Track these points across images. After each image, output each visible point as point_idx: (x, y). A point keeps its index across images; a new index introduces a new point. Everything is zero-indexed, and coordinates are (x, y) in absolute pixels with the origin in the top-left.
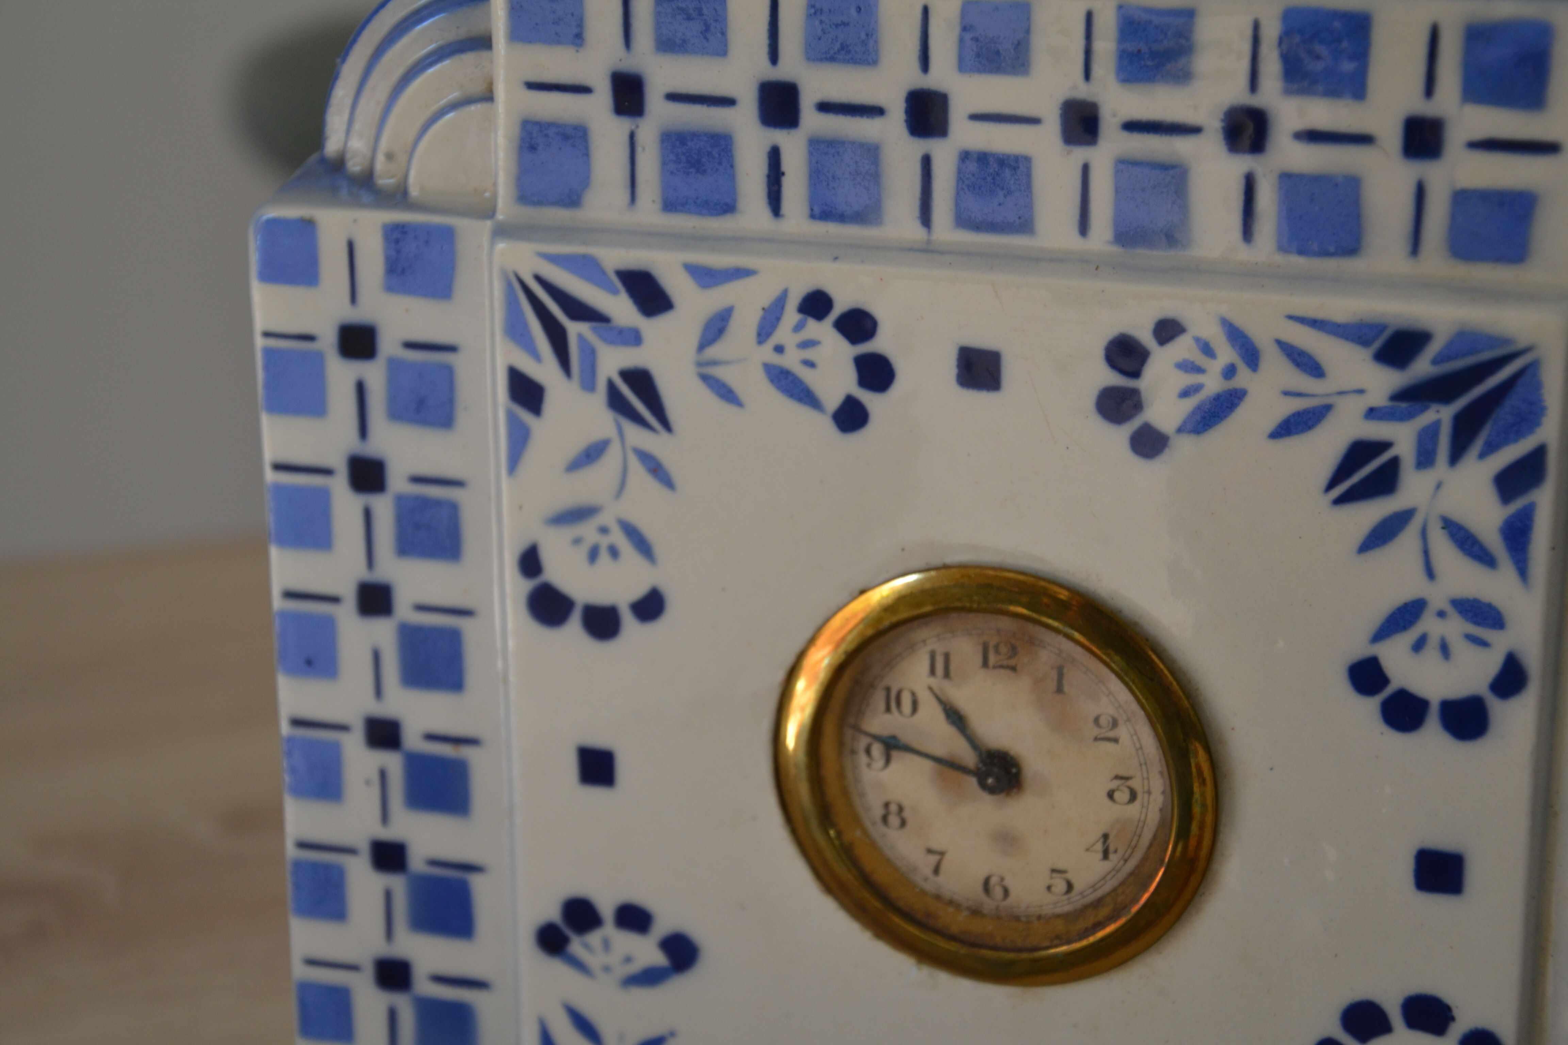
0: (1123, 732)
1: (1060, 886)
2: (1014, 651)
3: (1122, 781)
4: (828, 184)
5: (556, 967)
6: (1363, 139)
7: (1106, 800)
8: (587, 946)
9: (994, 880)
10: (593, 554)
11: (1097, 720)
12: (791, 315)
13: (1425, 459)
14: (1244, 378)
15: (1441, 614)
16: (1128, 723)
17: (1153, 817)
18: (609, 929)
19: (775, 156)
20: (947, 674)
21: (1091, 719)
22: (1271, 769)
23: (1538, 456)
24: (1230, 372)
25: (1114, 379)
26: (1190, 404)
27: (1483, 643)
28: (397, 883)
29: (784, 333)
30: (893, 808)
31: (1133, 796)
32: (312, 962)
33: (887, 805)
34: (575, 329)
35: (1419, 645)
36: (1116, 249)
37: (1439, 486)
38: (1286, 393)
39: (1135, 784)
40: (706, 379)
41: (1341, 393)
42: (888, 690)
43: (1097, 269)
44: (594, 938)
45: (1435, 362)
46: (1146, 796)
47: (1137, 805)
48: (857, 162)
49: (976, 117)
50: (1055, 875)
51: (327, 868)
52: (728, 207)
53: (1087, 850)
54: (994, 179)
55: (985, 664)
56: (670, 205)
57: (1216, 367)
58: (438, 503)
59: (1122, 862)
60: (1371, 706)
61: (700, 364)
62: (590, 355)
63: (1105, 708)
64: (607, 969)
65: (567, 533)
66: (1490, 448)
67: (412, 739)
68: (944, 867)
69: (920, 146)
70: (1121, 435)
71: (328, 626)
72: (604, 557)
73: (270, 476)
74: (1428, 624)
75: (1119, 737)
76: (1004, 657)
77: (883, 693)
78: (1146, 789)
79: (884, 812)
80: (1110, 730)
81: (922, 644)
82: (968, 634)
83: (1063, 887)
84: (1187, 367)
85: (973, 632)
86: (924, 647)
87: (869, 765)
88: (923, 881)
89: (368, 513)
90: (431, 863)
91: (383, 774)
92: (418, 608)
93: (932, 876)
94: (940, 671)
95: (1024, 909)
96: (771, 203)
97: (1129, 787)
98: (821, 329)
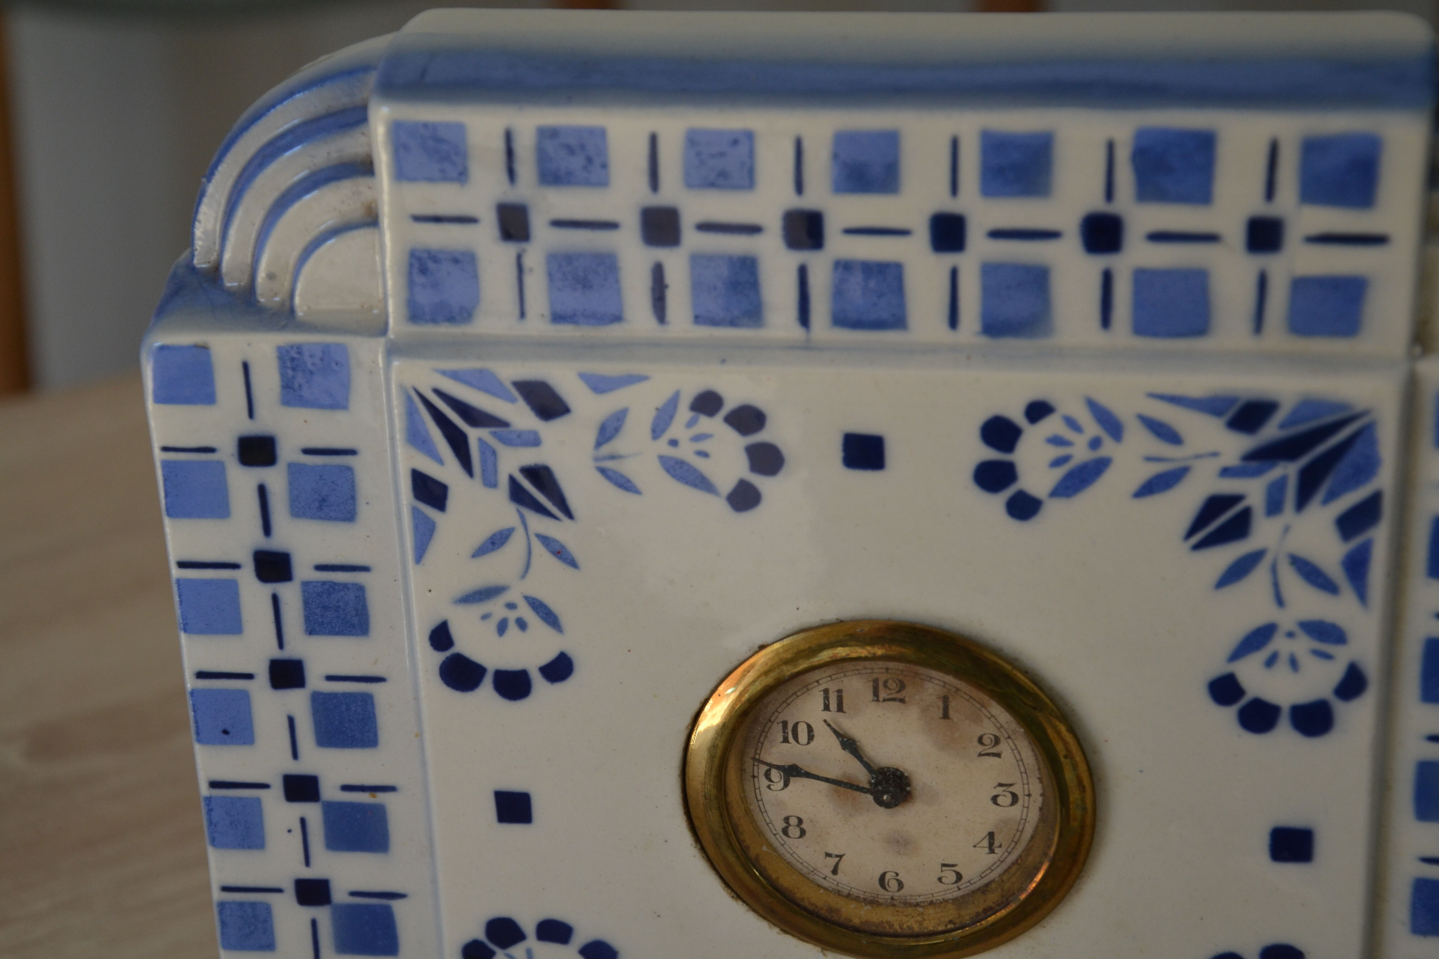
0: (1004, 747)
1: (950, 876)
2: (902, 686)
3: (1005, 788)
4: (711, 294)
6: (1210, 238)
7: (991, 803)
9: (888, 877)
10: (502, 627)
11: (980, 740)
12: (684, 413)
13: (1274, 507)
14: (1109, 448)
15: (1290, 635)
16: (1009, 740)
17: (1034, 816)
18: (532, 941)
19: (658, 273)
20: (840, 709)
21: (976, 739)
22: (1142, 771)
23: (1374, 500)
24: (1095, 443)
25: (991, 454)
26: (1059, 472)
27: (1328, 657)
28: (323, 914)
29: (678, 429)
30: (793, 821)
31: (1015, 799)
33: (787, 820)
34: (474, 435)
35: (1271, 661)
36: (984, 340)
37: (1287, 529)
38: (1149, 459)
39: (1017, 789)
40: (603, 471)
41: (1198, 457)
42: (785, 724)
44: (518, 951)
45: (1283, 426)
46: (1026, 798)
47: (1018, 806)
48: (736, 273)
49: (851, 232)
50: (944, 868)
51: (253, 905)
52: (614, 318)
53: (975, 846)
54: (867, 283)
55: (876, 698)
56: (558, 318)
57: (1082, 440)
58: (345, 586)
60: (1229, 714)
61: (597, 459)
62: (490, 454)
63: (988, 729)
65: (477, 610)
66: (1332, 496)
67: (330, 791)
68: (841, 866)
69: (797, 257)
70: (997, 502)
71: (242, 700)
72: (513, 629)
73: (176, 573)
74: (1279, 644)
75: (1002, 752)
76: (894, 691)
77: (780, 727)
78: (1027, 793)
79: (785, 825)
80: (993, 747)
81: (816, 684)
82: (859, 674)
83: (953, 877)
84: (1057, 441)
85: (864, 671)
86: (818, 686)
87: (769, 787)
88: (823, 880)
89: (275, 600)
90: (354, 894)
91: (303, 822)
92: (330, 678)
93: (830, 875)
94: (833, 706)
95: (917, 897)
96: (657, 311)
97: (1011, 792)
98: (713, 424)
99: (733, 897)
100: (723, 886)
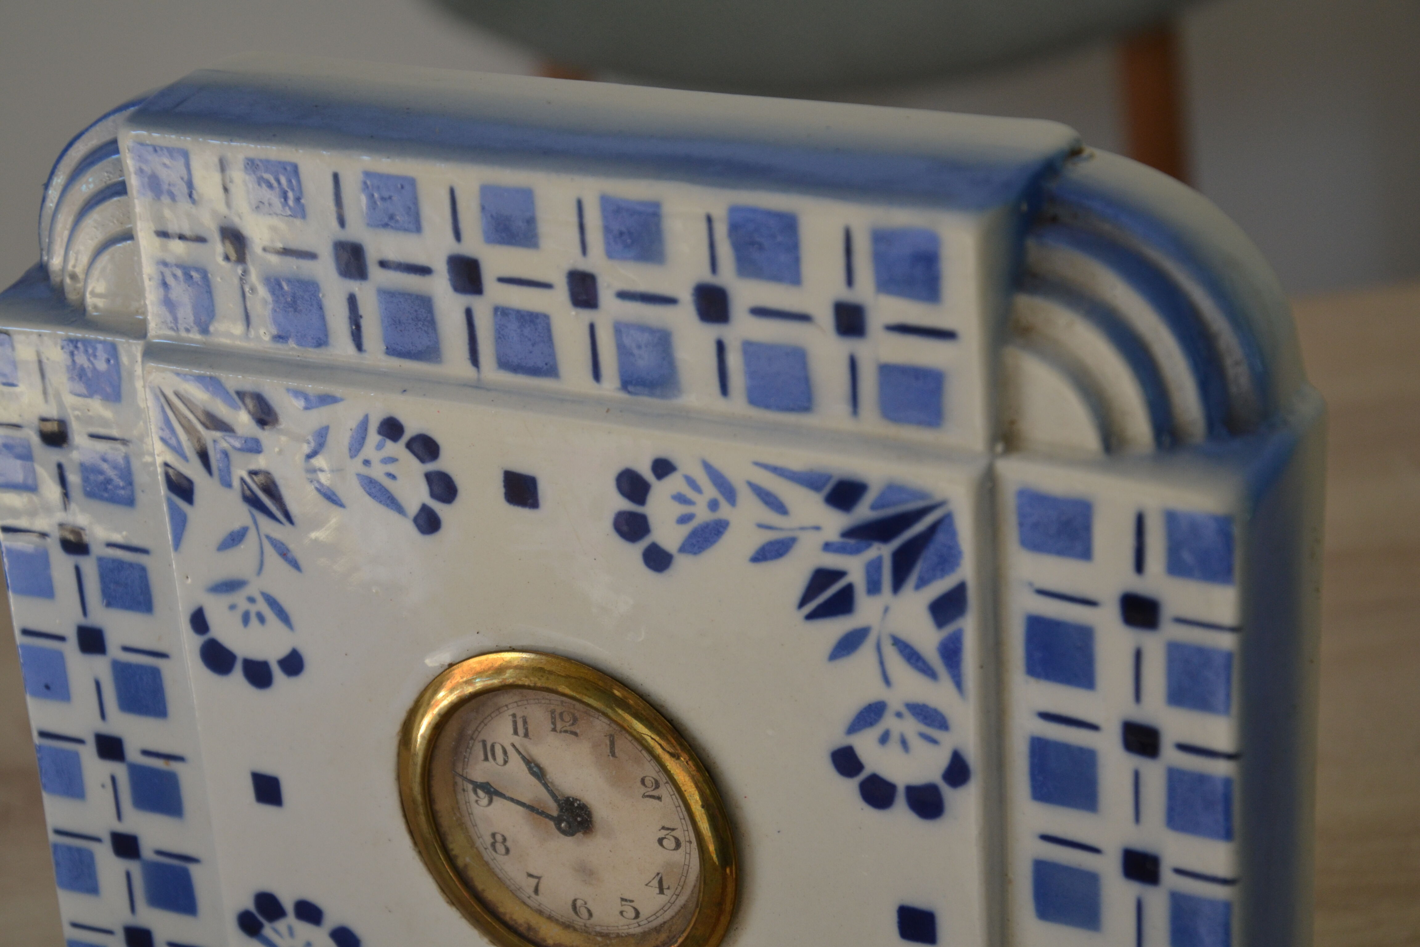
0: (663, 792)
1: (629, 911)
2: (575, 720)
3: (668, 832)
4: (396, 327)
6: (804, 318)
7: (657, 844)
8: (276, 931)
9: (579, 903)
11: (643, 781)
12: (373, 437)
13: (874, 587)
14: (725, 511)
15: (899, 715)
16: (667, 785)
17: (695, 863)
18: (291, 918)
19: (352, 301)
20: (526, 735)
21: (639, 780)
22: (779, 832)
23: (960, 591)
24: (714, 505)
25: (625, 505)
26: (685, 530)
27: (934, 741)
28: (134, 868)
29: (370, 451)
30: (499, 838)
31: (678, 845)
32: (75, 925)
33: (493, 835)
34: (210, 437)
35: (884, 739)
36: (623, 395)
37: (886, 610)
38: (761, 526)
39: (677, 834)
40: (314, 483)
41: (803, 529)
42: (484, 742)
43: (608, 411)
44: (281, 925)
45: (874, 507)
46: (688, 844)
47: (681, 850)
48: (416, 311)
49: (504, 281)
50: (624, 903)
51: (79, 850)
52: (322, 341)
53: (647, 885)
54: (522, 331)
55: (554, 730)
56: (283, 337)
57: (702, 500)
58: (132, 566)
59: (675, 897)
60: (850, 787)
61: (308, 471)
62: (225, 459)
63: (649, 772)
65: (225, 600)
66: (923, 582)
67: (132, 753)
68: (541, 887)
69: (463, 301)
70: (635, 551)
71: (59, 660)
72: (254, 621)
74: (889, 722)
75: (662, 796)
76: (568, 724)
77: (481, 745)
78: (687, 839)
79: (492, 840)
80: (654, 790)
81: (506, 708)
82: (539, 703)
83: (632, 914)
84: (681, 499)
85: (543, 701)
86: (507, 710)
87: (477, 801)
88: (528, 899)
89: (78, 570)
90: (160, 853)
91: (113, 779)
92: (126, 649)
93: (533, 895)
94: (521, 731)
95: (606, 928)
96: (354, 340)
97: (674, 837)
98: (397, 449)
99: (448, 902)
100: (439, 890)
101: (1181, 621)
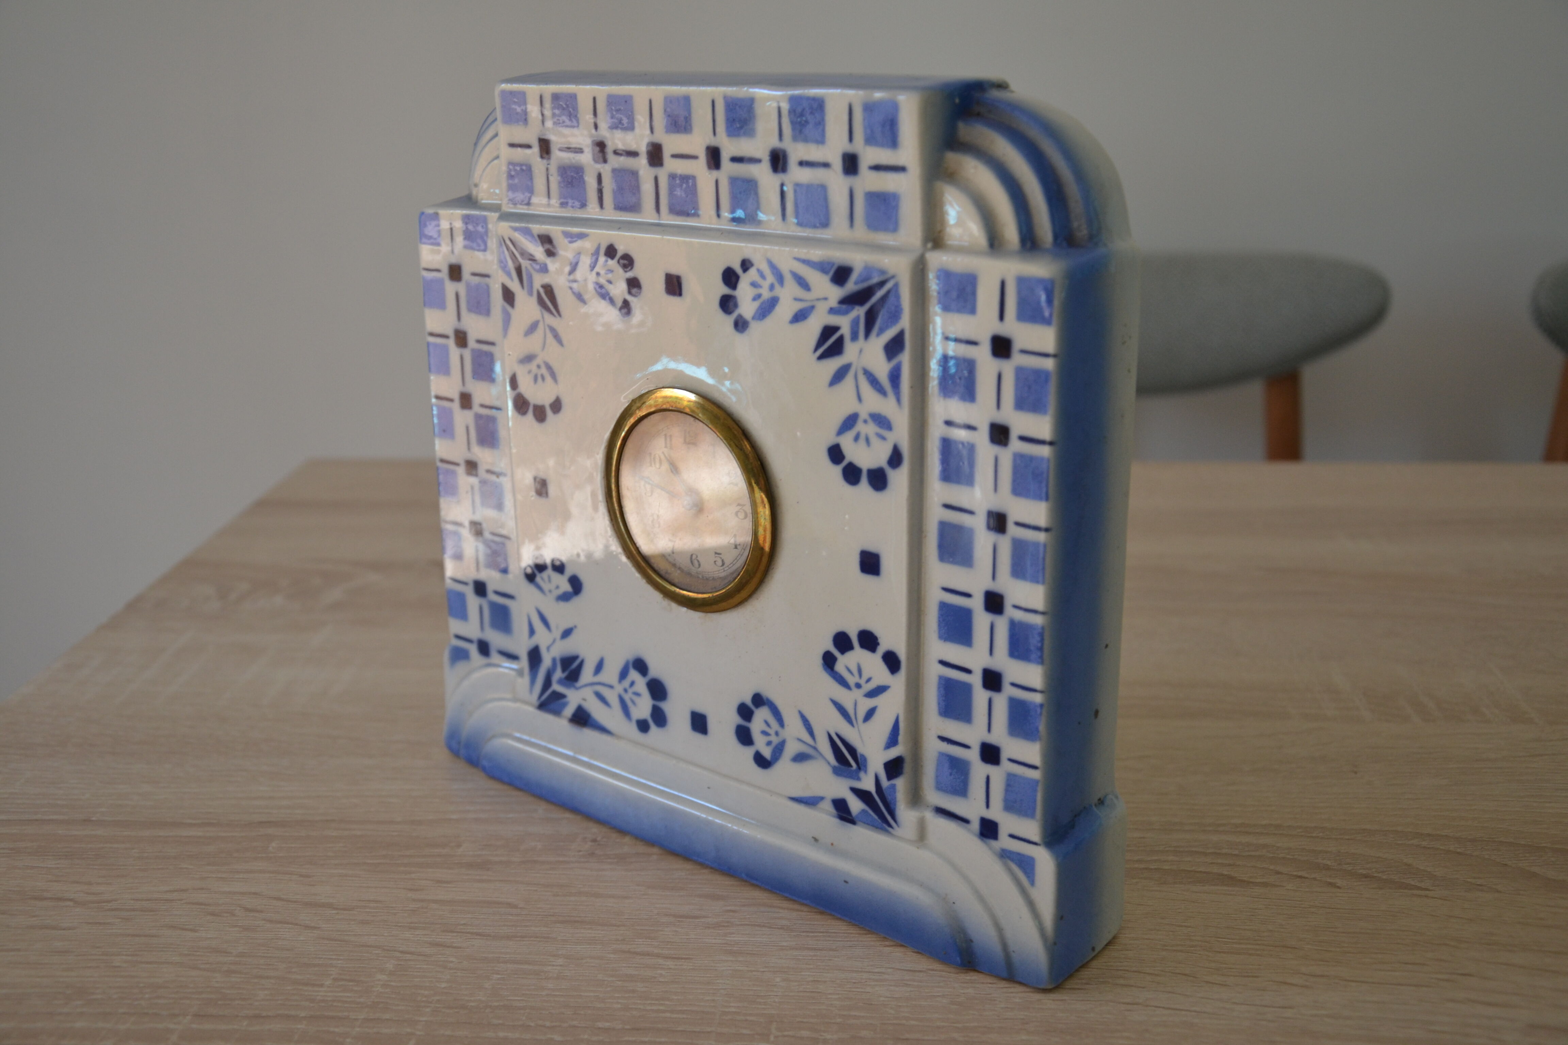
1: (719, 563)
2: (696, 436)
3: (740, 507)
4: (620, 192)
5: (531, 588)
6: (826, 165)
7: (735, 516)
8: (542, 579)
9: (694, 557)
12: (602, 257)
13: (854, 337)
14: (778, 291)
15: (865, 421)
18: (550, 573)
19: (599, 176)
20: (671, 447)
21: (727, 473)
22: (798, 503)
23: (901, 335)
24: (772, 287)
25: (726, 290)
26: (756, 304)
27: (883, 438)
28: (480, 542)
29: (600, 266)
30: (655, 517)
31: (746, 515)
32: (453, 580)
33: (653, 515)
34: (524, 265)
35: (857, 438)
36: (731, 227)
37: (861, 351)
38: (796, 299)
39: (746, 508)
40: (572, 290)
41: (818, 300)
42: (650, 453)
43: (722, 233)
44: (545, 577)
45: (856, 283)
47: (747, 520)
48: (630, 180)
49: (674, 156)
50: (716, 555)
52: (583, 205)
53: (728, 543)
54: (682, 187)
55: (685, 442)
56: (562, 204)
57: (766, 284)
58: (486, 353)
59: (743, 551)
60: (836, 471)
61: (570, 283)
62: (530, 278)
64: (550, 591)
65: (526, 368)
66: (881, 331)
67: (482, 471)
69: (653, 171)
70: (729, 320)
71: (451, 413)
72: (540, 379)
73: (429, 339)
74: (860, 427)
75: (738, 483)
76: (692, 438)
79: (652, 519)
82: (678, 426)
84: (754, 285)
85: (681, 425)
86: (662, 432)
87: (645, 494)
88: (669, 557)
89: (462, 358)
90: (492, 533)
91: (472, 488)
92: (482, 406)
93: (671, 553)
94: (669, 445)
95: (707, 573)
96: (599, 202)
97: (743, 510)
98: (612, 263)
99: (626, 557)
100: (622, 550)
101: (1024, 352)
